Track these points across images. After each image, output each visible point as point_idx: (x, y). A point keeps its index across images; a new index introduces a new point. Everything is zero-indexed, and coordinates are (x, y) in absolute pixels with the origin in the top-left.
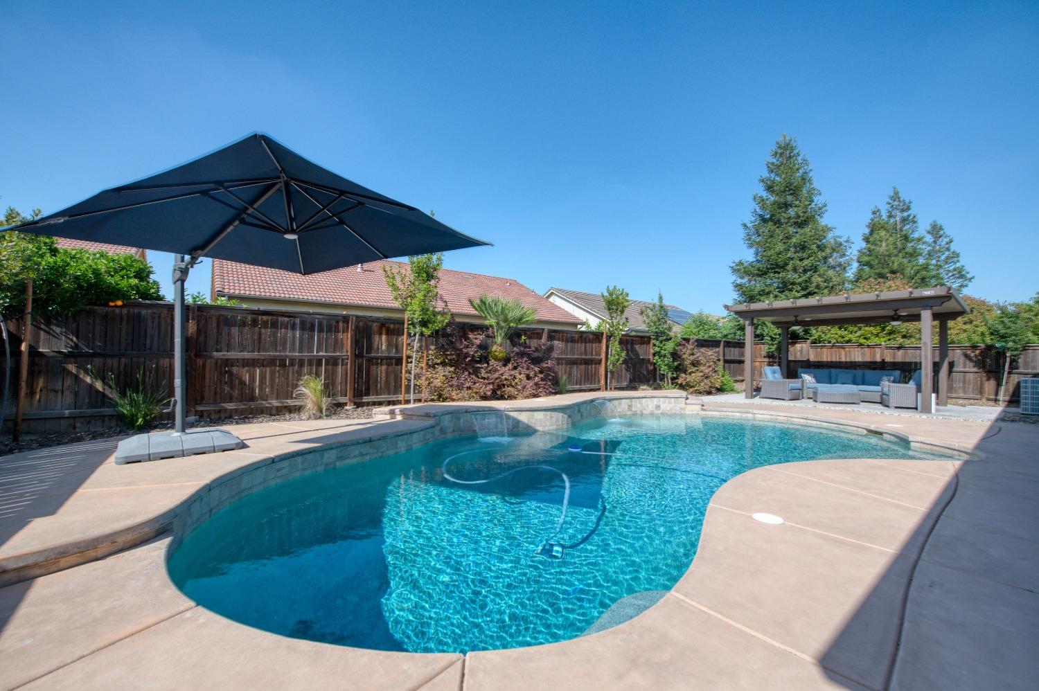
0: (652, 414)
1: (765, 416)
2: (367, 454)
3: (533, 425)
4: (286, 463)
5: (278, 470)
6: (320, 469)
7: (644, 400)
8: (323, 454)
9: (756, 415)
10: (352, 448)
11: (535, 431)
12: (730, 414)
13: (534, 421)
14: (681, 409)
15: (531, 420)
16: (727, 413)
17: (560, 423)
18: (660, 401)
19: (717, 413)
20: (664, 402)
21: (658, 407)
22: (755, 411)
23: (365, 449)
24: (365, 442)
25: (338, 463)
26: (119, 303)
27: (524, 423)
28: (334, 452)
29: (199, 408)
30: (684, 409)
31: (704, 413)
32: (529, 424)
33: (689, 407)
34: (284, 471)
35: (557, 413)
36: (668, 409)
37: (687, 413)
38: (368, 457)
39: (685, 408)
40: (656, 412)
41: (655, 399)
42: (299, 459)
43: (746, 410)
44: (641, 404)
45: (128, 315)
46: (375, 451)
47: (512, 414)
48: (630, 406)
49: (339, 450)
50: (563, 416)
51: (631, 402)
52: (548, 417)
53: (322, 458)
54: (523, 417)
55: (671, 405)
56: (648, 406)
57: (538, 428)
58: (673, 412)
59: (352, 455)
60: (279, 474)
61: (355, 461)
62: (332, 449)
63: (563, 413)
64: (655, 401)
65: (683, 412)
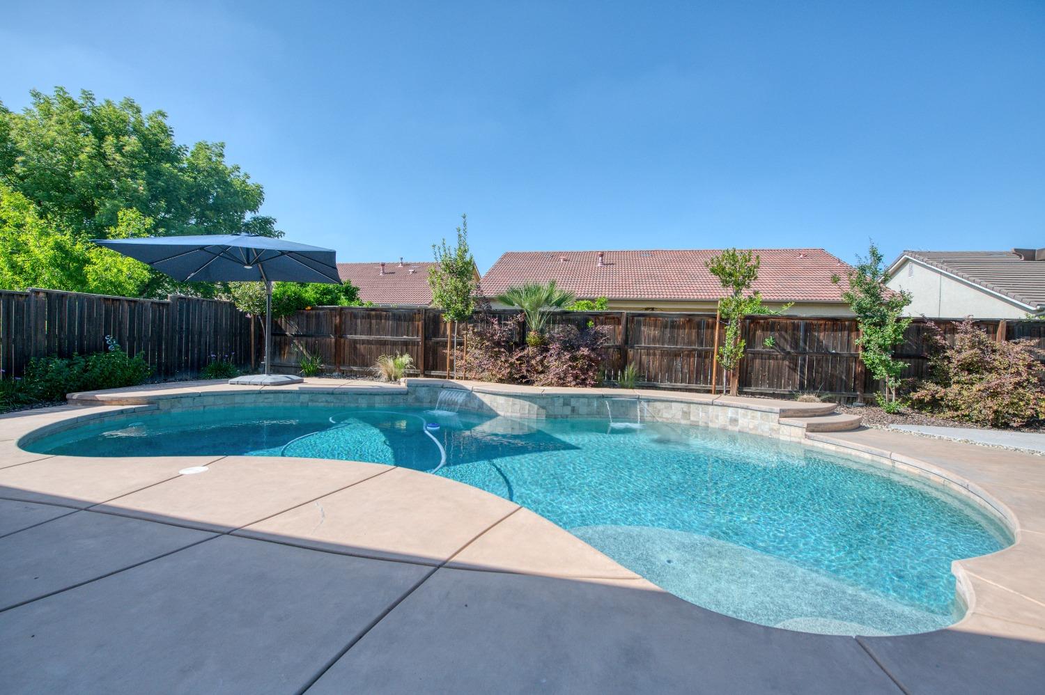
0: (724, 430)
1: (911, 470)
2: (331, 402)
3: (494, 409)
4: (272, 396)
5: (266, 398)
6: (297, 404)
7: (711, 407)
8: (299, 396)
9: (897, 464)
10: (321, 396)
11: (497, 415)
12: (854, 452)
13: (495, 404)
14: (772, 429)
15: (493, 403)
16: (849, 451)
17: (527, 412)
18: (737, 413)
19: (833, 448)
20: (745, 416)
21: (734, 421)
22: (895, 456)
23: (330, 398)
24: (328, 394)
25: (309, 404)
26: (309, 308)
27: (487, 405)
28: (307, 396)
29: (342, 368)
30: (777, 431)
31: (809, 442)
32: (492, 407)
33: (784, 429)
34: (269, 400)
35: (521, 401)
36: (751, 427)
37: (782, 438)
38: (332, 404)
39: (779, 429)
40: (730, 428)
41: (731, 409)
42: (282, 395)
43: (879, 450)
44: (707, 413)
45: (316, 314)
46: (338, 401)
47: (478, 395)
48: (686, 414)
49: (311, 395)
50: (530, 406)
51: (689, 407)
52: (511, 403)
53: (299, 398)
54: (487, 399)
55: (756, 422)
56: (717, 417)
57: (499, 412)
58: (759, 432)
59: (320, 401)
60: (266, 401)
61: (322, 404)
62: (304, 393)
63: (530, 401)
64: (730, 412)
65: (775, 436)
